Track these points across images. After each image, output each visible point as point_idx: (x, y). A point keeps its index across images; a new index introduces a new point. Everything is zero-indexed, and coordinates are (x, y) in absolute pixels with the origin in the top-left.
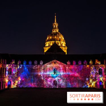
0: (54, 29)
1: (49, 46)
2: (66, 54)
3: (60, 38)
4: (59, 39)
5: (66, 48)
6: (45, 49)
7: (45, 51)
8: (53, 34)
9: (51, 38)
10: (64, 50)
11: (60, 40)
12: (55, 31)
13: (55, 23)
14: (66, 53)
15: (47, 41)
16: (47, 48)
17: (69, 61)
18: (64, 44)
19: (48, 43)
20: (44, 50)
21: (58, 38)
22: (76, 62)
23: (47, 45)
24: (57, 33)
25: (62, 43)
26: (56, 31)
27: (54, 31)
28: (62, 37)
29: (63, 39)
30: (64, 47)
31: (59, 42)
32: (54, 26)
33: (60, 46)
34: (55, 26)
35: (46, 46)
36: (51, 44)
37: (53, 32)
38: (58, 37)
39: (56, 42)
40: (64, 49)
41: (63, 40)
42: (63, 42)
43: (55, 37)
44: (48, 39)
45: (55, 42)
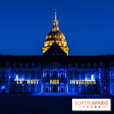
0: (54, 26)
2: (68, 55)
3: (61, 37)
5: (68, 49)
6: (44, 50)
7: (44, 52)
8: (52, 33)
9: (50, 37)
13: (56, 21)
15: (46, 41)
16: (46, 48)
18: (65, 44)
19: (47, 42)
21: (59, 38)
23: (46, 45)
24: (57, 31)
26: (56, 29)
27: (54, 29)
28: (63, 37)
30: (65, 47)
31: (59, 41)
32: (54, 24)
33: (61, 46)
34: (56, 23)
37: (53, 30)
38: (58, 36)
39: (57, 41)
40: (65, 50)
41: (64, 40)
44: (47, 38)
45: (55, 41)
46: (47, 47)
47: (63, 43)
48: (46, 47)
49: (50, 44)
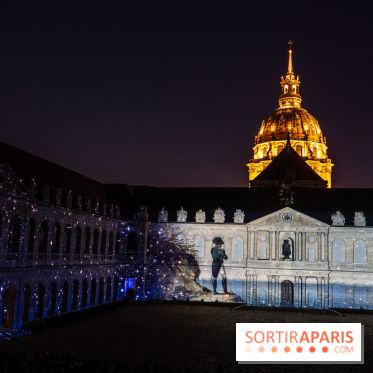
0: (286, 96)
1: (266, 158)
2: (329, 186)
3: (306, 128)
4: (304, 133)
5: (330, 166)
6: (253, 170)
7: (253, 176)
8: (279, 115)
9: (273, 129)
10: (319, 174)
11: (306, 138)
12: (288, 106)
13: (290, 77)
14: (327, 182)
15: (260, 142)
16: (261, 163)
17: (338, 212)
18: (321, 150)
19: (262, 146)
20: (248, 174)
21: (301, 131)
22: (365, 216)
23: (260, 155)
24: (295, 111)
25: (315, 148)
26: (292, 104)
27: (284, 103)
28: (313, 127)
29: (319, 131)
30: (322, 161)
31: (302, 143)
32: (286, 87)
33: (307, 158)
34: (290, 86)
35: (256, 157)
36: (275, 152)
37: (282, 107)
38: (299, 126)
39: (293, 143)
40: (320, 169)
41: (316, 138)
42: (317, 145)
43: (290, 127)
44: (261, 132)
45: (288, 143)
46: (262, 160)
47: (315, 149)
48: (258, 161)
49: (273, 150)
